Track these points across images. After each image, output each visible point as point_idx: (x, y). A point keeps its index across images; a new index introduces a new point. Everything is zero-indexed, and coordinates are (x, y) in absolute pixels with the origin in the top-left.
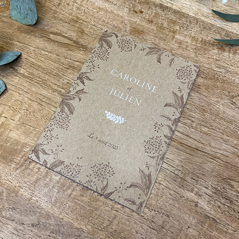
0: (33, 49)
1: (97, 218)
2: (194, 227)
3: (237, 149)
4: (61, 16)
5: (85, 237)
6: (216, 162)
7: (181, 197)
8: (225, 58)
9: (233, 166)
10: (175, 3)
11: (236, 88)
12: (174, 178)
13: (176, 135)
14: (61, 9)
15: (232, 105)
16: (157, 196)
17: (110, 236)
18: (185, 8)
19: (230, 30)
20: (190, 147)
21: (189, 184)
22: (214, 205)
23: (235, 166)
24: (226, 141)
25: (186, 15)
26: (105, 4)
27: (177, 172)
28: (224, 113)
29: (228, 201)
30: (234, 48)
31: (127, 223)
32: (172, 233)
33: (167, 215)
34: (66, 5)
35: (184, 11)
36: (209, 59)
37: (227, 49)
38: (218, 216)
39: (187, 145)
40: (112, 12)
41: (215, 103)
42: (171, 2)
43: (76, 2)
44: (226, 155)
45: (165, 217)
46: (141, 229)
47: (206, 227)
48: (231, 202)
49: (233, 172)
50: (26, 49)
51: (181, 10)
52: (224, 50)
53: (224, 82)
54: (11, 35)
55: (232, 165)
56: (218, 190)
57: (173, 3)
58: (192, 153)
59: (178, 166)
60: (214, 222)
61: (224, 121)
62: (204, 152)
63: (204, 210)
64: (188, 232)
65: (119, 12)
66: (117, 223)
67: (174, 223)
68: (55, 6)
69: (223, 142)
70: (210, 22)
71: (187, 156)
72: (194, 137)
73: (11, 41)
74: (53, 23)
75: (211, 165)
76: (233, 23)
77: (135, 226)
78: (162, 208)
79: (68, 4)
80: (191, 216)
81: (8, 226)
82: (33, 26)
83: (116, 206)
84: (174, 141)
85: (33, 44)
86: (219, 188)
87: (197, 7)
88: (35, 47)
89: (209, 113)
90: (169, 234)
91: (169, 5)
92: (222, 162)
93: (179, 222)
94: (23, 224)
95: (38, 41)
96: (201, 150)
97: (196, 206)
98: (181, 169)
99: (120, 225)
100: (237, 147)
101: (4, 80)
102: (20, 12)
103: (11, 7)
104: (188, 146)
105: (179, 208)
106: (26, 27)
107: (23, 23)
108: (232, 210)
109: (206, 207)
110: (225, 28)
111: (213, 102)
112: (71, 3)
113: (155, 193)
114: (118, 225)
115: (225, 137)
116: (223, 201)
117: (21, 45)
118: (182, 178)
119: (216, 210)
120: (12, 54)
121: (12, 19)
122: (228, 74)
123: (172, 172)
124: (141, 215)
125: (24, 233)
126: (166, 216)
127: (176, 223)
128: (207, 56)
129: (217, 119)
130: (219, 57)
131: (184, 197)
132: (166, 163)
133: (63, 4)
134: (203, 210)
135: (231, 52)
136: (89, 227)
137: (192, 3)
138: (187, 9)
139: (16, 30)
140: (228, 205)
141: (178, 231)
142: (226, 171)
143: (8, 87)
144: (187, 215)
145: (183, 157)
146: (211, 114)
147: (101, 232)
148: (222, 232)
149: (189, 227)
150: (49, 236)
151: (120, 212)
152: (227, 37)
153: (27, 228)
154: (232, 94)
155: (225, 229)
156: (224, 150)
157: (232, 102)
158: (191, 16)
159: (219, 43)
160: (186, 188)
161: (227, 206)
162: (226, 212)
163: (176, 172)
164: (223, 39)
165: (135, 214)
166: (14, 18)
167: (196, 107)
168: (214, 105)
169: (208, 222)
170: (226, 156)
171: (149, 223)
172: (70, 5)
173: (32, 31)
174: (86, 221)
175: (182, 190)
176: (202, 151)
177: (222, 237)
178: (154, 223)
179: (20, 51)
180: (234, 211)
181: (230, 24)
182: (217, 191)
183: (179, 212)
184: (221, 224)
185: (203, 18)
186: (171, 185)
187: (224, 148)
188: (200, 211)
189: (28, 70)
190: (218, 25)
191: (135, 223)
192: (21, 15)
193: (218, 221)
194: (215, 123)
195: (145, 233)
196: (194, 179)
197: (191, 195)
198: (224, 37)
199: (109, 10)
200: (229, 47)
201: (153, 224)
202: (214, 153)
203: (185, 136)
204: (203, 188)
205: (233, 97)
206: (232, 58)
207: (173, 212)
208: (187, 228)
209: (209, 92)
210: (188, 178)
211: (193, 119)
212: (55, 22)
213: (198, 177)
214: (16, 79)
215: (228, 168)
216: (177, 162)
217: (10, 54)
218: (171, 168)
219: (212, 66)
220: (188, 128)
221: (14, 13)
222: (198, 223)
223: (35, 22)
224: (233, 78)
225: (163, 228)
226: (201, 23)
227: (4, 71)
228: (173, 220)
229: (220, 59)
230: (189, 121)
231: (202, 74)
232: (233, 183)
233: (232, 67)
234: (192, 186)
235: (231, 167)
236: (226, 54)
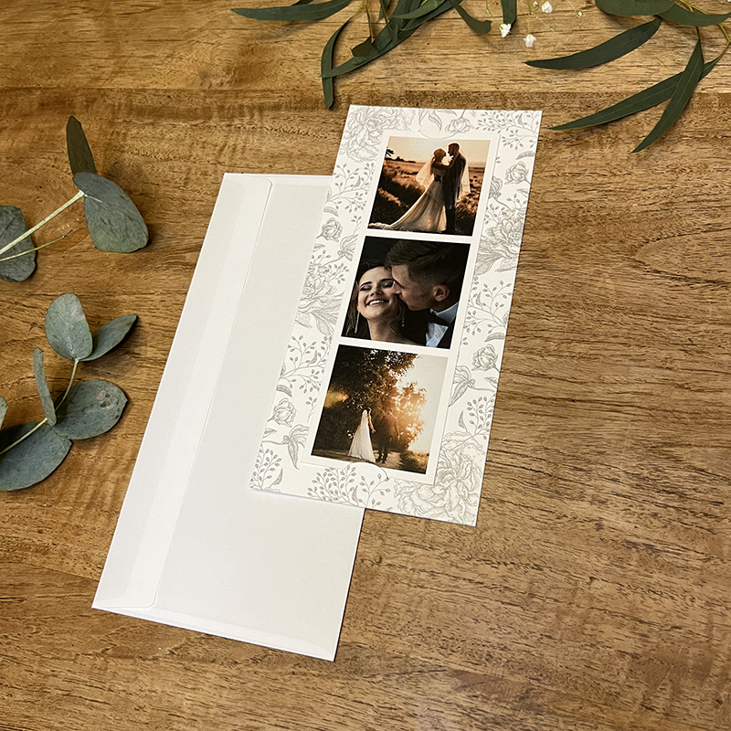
0: (159, 297)
1: (382, 612)
2: (603, 576)
3: (670, 369)
4: (196, 205)
5: (368, 657)
6: (623, 415)
7: (558, 518)
8: (594, 162)
9: (670, 411)
10: (440, 78)
11: (636, 225)
12: (532, 479)
13: (515, 383)
14: (194, 191)
15: (634, 271)
16: (502, 530)
17: (418, 643)
18: (466, 79)
19: (590, 90)
20: (554, 399)
21: (572, 483)
22: (642, 514)
23: (674, 411)
24: (638, 360)
25: (474, 95)
26: (282, 143)
27: (537, 464)
28: (619, 294)
29: (673, 495)
30: (610, 131)
31: (451, 606)
32: (556, 601)
33: (536, 565)
34: (201, 177)
35: (467, 89)
36: (555, 180)
37: (593, 139)
38: (656, 536)
39: (545, 399)
40: (302, 155)
41: (593, 278)
42: (431, 78)
43: (220, 163)
44: (644, 391)
45: (533, 572)
46: (483, 611)
47: (632, 567)
48: (681, 497)
49: (671, 425)
50: (144, 304)
51: (458, 87)
52: (587, 145)
53: (602, 220)
54: (108, 285)
55: (665, 411)
56: (644, 479)
57: (436, 78)
58: (562, 411)
59: (535, 450)
60: (650, 551)
61: (625, 314)
62: (590, 401)
63: (620, 533)
64: (592, 591)
65: (318, 148)
66: (428, 611)
67: (556, 580)
68: (179, 188)
69: (632, 363)
70: (537, 90)
71: (552, 421)
72: (559, 374)
73: (112, 298)
74: (185, 226)
75: (615, 427)
76: (595, 70)
77: (470, 607)
78: (520, 553)
79: (205, 174)
80: (591, 552)
81: (208, 675)
82: (146, 249)
83: (415, 576)
84: (514, 398)
85: (157, 288)
86: (645, 473)
87: (497, 64)
88: (162, 294)
89: (583, 308)
90: (550, 605)
91: (428, 87)
92: (639, 412)
93: (566, 574)
94: (236, 662)
95: (165, 277)
96: (583, 398)
97: (599, 527)
98: (544, 456)
99: (436, 613)
100: (668, 365)
101: (121, 383)
102: (111, 230)
103: (91, 227)
104: (549, 399)
105: (559, 544)
106: (132, 256)
107: (124, 250)
108: (687, 514)
109: (622, 524)
110: (578, 90)
111: (588, 277)
112: (210, 169)
113: (497, 525)
114: (431, 615)
115: (634, 351)
116: (661, 499)
117: (133, 298)
118: (550, 476)
119: (649, 523)
120: (121, 324)
121: (102, 251)
122: (610, 198)
123: (524, 468)
124: (477, 580)
125: (241, 681)
126: (533, 568)
127: (559, 577)
128: (547, 174)
129: (605, 315)
130: (578, 166)
131: (565, 516)
132: (507, 452)
133: (193, 177)
134: (617, 533)
135: (604, 142)
136: (370, 635)
137: (481, 61)
138: (473, 80)
139: (115, 271)
140: (675, 504)
141: (569, 594)
142: (654, 429)
143: (132, 395)
144: (583, 554)
145: (541, 428)
146: (587, 308)
147: (397, 640)
148: (676, 569)
149: (591, 578)
150: (293, 673)
151: (429, 586)
152: (585, 110)
153: (245, 669)
154: (630, 242)
155: (681, 561)
156: (639, 381)
157: (634, 264)
158: (487, 94)
159: (569, 133)
160: (567, 494)
161: (674, 507)
162: (675, 523)
163: (535, 466)
164: (578, 118)
165: (464, 583)
166: (103, 247)
167: (547, 303)
168: (590, 285)
169: (635, 556)
170: (646, 394)
171: (499, 593)
172: (210, 173)
173: (147, 262)
174: (361, 624)
175: (558, 502)
176: (584, 401)
177: (678, 581)
178: (510, 590)
179: (135, 312)
180: (694, 514)
181: (587, 75)
182: (641, 482)
183: (562, 552)
184: (668, 552)
185: (517, 87)
186: (529, 498)
187: (638, 376)
188: (612, 535)
189: (161, 346)
190: (558, 90)
191: (468, 602)
192: (116, 236)
193: (659, 547)
194: (603, 327)
195: (494, 616)
196: (581, 470)
197: (583, 508)
198: (579, 113)
199: (296, 152)
200: (597, 132)
201: (507, 593)
202: (614, 395)
203: (537, 379)
204: (607, 484)
205: (633, 250)
206: (609, 156)
207: (547, 556)
208: (588, 580)
209: (570, 257)
210: (565, 471)
211: (547, 335)
212: (189, 222)
213: (589, 462)
214: (142, 373)
215: (658, 421)
216: (531, 443)
217: (117, 326)
218: (520, 461)
219: (565, 194)
220: (538, 358)
221: (100, 237)
222: (612, 564)
223: (146, 240)
224: (624, 205)
225: (532, 595)
226: (513, 101)
227: (115, 364)
228: (552, 574)
229: (579, 169)
230: (538, 341)
231: (544, 221)
232: (677, 451)
233: (617, 179)
234: (580, 486)
235: (665, 417)
236: (594, 152)
